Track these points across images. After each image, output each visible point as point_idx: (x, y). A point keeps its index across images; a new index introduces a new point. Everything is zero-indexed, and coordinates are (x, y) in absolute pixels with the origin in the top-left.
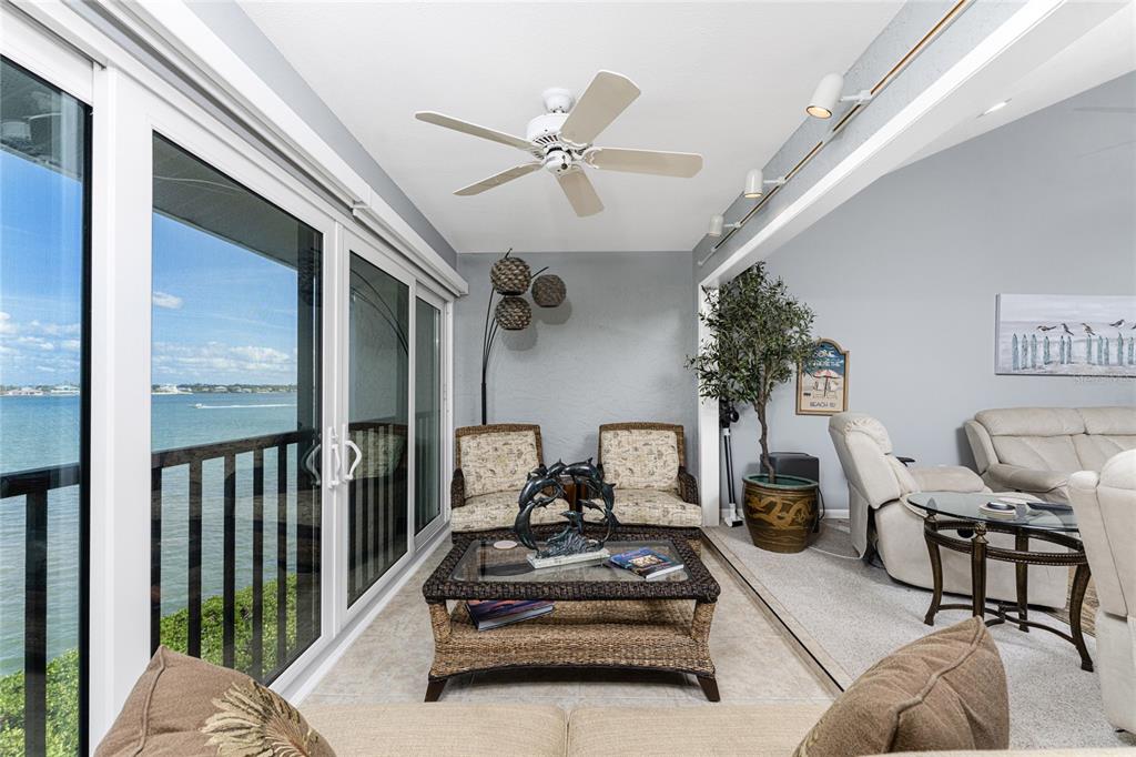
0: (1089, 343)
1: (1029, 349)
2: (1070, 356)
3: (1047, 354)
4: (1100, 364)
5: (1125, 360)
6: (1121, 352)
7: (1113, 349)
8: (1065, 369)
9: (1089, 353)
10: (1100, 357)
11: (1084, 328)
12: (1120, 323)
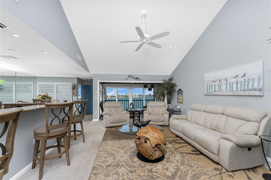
0: (226, 84)
1: (211, 88)
2: (221, 89)
3: (215, 89)
4: (230, 91)
5: (239, 89)
6: (237, 87)
7: (235, 86)
8: (220, 93)
9: (227, 88)
10: (230, 89)
11: (225, 80)
12: (237, 76)
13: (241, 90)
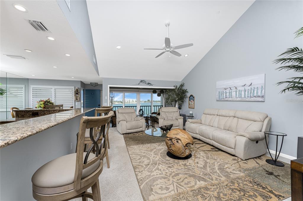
0: (236, 92)
1: (222, 94)
2: (231, 96)
3: (226, 95)
4: (239, 97)
5: (246, 96)
6: (245, 94)
7: (243, 93)
8: (230, 99)
9: (236, 94)
10: (239, 96)
11: (235, 88)
12: (245, 85)
13: (248, 97)
